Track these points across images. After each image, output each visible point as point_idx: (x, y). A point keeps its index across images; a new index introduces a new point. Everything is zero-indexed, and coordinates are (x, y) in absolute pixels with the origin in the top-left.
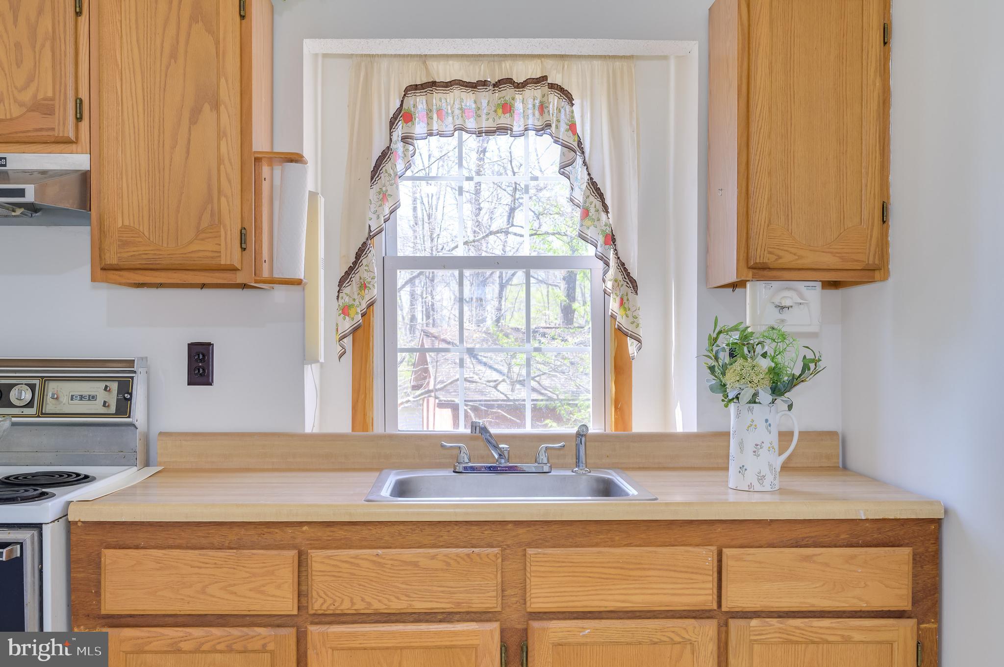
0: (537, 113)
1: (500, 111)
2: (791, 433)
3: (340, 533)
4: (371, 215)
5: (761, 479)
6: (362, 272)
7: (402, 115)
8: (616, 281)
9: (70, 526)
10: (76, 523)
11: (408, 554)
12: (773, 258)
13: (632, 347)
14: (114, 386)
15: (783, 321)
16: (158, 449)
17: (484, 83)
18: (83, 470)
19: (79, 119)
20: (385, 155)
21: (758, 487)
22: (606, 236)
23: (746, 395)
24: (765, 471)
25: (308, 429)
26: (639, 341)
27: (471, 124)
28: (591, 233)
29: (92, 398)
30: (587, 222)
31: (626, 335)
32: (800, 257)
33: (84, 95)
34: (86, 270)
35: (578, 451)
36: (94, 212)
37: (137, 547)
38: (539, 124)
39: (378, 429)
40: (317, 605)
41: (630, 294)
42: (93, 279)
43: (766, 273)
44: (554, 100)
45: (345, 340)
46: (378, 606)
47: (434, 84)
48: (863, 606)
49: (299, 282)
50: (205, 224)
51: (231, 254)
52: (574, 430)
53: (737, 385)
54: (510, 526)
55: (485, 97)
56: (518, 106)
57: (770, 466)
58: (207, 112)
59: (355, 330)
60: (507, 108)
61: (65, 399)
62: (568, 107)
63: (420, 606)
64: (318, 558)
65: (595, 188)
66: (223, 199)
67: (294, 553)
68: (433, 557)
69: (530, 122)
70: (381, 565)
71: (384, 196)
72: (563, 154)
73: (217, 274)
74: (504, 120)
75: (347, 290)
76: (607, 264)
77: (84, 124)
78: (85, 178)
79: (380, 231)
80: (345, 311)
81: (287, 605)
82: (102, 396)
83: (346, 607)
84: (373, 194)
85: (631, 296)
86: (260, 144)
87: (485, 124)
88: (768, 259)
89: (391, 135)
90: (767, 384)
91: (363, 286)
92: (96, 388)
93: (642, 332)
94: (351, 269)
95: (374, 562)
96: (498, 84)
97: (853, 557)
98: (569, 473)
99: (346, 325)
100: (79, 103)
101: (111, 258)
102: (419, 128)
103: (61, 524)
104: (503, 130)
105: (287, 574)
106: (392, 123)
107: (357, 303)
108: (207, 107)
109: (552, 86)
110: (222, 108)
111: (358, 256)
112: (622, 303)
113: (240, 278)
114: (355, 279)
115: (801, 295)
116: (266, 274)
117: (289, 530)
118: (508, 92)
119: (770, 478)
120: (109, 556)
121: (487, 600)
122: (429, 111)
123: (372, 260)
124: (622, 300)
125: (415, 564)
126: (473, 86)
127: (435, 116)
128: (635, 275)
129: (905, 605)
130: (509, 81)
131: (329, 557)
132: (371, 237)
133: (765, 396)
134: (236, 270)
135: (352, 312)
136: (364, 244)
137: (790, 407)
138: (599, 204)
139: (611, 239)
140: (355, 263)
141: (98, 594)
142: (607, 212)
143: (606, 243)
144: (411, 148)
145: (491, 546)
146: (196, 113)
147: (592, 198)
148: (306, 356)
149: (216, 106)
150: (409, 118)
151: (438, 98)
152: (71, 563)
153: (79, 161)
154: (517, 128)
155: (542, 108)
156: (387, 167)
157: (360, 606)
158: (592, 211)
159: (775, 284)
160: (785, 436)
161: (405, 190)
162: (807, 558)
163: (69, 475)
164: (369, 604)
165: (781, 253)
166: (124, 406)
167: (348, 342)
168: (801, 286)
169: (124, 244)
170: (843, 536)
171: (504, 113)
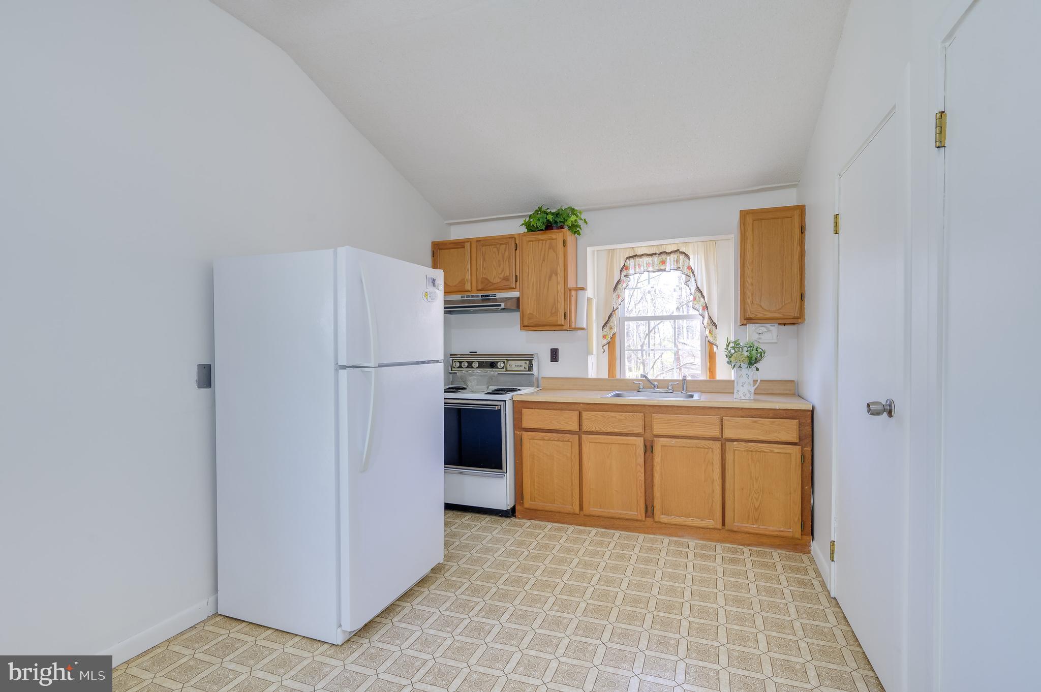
0: (675, 263)
1: (661, 263)
2: (757, 381)
3: (592, 407)
4: (614, 303)
5: (745, 395)
6: (610, 323)
7: (625, 268)
8: (708, 323)
9: (514, 401)
10: (515, 401)
11: (613, 414)
12: (753, 316)
13: (715, 348)
14: (528, 362)
15: (760, 338)
16: (541, 383)
17: (655, 254)
18: (518, 388)
19: (516, 281)
20: (618, 282)
21: (743, 398)
22: (703, 307)
23: (737, 365)
24: (747, 392)
25: (589, 377)
26: (717, 346)
27: (651, 269)
28: (697, 306)
29: (521, 366)
30: (695, 302)
31: (713, 344)
32: (765, 315)
33: (518, 274)
34: (519, 326)
35: (683, 386)
36: (521, 309)
37: (532, 409)
38: (676, 267)
39: (618, 377)
40: (584, 428)
41: (713, 329)
42: (521, 330)
43: (752, 321)
44: (682, 257)
45: (605, 347)
46: (604, 430)
47: (636, 255)
48: (778, 440)
49: (583, 329)
50: (553, 311)
51: (561, 320)
52: (681, 378)
53: (735, 361)
54: (647, 407)
55: (656, 259)
56: (668, 260)
57: (749, 390)
58: (554, 277)
59: (609, 343)
60: (663, 262)
61: (513, 366)
62: (687, 260)
63: (617, 431)
64: (585, 415)
65: (698, 290)
66: (559, 304)
67: (578, 412)
68: (621, 415)
69: (672, 267)
70: (604, 417)
71: (618, 296)
72: (686, 278)
73: (558, 327)
74: (662, 267)
75: (605, 330)
76: (704, 318)
77: (518, 283)
78: (518, 299)
79: (617, 308)
80: (604, 337)
81: (575, 428)
82: (524, 365)
83: (593, 429)
84: (614, 296)
85: (714, 329)
86: (571, 284)
87: (656, 269)
88: (752, 316)
89: (621, 274)
90: (747, 361)
91: (611, 328)
92: (522, 363)
93: (718, 343)
94: (606, 322)
95: (602, 416)
96: (661, 253)
97: (774, 422)
98: (680, 393)
99: (605, 342)
100: (516, 276)
101: (526, 323)
102: (631, 271)
103: (511, 401)
104: (664, 270)
105: (576, 419)
106: (621, 271)
107: (609, 334)
108: (554, 275)
109: (682, 253)
110: (558, 275)
111: (609, 318)
112: (710, 332)
113: (564, 328)
114: (608, 326)
115: (768, 329)
116: (573, 326)
117: (576, 405)
118: (664, 256)
119: (748, 395)
120: (524, 411)
121: (639, 430)
122: (635, 265)
123: (614, 320)
124: (710, 331)
125: (615, 417)
126: (651, 255)
127: (637, 267)
128: (716, 321)
129: (796, 440)
130: (665, 252)
131: (588, 414)
132: (614, 311)
133: (744, 366)
134: (563, 325)
135: (607, 337)
136: (611, 314)
137: (757, 369)
138: (700, 295)
139: (706, 307)
140: (608, 320)
141: (521, 421)
142: (704, 298)
143: (703, 309)
144: (628, 279)
145: (641, 413)
146: (550, 277)
147: (697, 293)
148: (589, 352)
149: (556, 275)
150: (627, 268)
151: (639, 260)
152: (514, 412)
153: (516, 294)
154: (668, 268)
155: (677, 261)
156: (620, 286)
157: (598, 430)
158: (697, 297)
159: (757, 325)
160: (755, 381)
161: (627, 293)
162: (756, 422)
163: (514, 389)
164: (601, 429)
165: (757, 314)
166: (530, 369)
167: (606, 347)
168: (768, 325)
169: (529, 319)
170: (771, 415)
171: (662, 264)
